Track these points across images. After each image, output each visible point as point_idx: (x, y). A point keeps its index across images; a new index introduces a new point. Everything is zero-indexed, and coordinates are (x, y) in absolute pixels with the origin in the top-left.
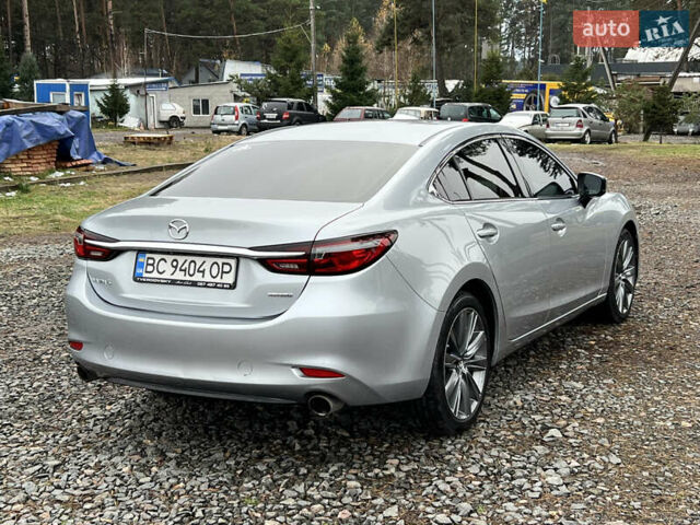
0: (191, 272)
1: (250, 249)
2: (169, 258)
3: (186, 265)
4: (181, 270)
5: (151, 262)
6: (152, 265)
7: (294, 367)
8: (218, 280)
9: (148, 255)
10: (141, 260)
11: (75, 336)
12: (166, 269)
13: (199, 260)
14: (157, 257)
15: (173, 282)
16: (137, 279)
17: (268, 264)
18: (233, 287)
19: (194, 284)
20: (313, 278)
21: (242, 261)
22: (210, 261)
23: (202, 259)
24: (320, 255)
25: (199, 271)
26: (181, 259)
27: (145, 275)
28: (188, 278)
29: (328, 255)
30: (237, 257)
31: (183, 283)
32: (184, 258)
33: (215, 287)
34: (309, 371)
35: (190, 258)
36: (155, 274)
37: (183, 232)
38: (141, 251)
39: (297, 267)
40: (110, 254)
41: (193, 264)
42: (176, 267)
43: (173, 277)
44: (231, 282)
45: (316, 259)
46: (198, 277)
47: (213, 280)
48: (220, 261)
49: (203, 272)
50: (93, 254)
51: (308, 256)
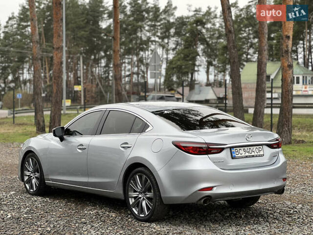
1: (268, 141)
2: (242, 149)
3: (248, 150)
6: (238, 152)
8: (259, 154)
9: (235, 149)
12: (242, 152)
13: (252, 148)
14: (238, 149)
15: (247, 157)
16: (233, 158)
17: (271, 146)
19: (253, 156)
25: (253, 152)
27: (236, 156)
28: (250, 154)
31: (250, 157)
32: (247, 148)
36: (240, 155)
38: (231, 148)
39: (277, 146)
42: (245, 151)
44: (263, 154)
46: (253, 154)
48: (258, 147)
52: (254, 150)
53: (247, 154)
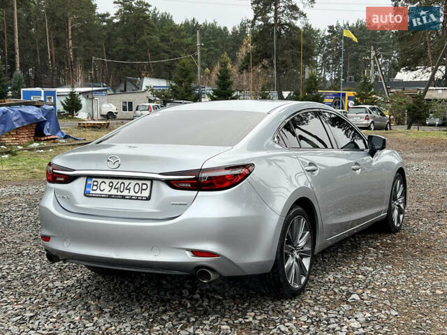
0: (122, 190)
1: (160, 174)
2: (108, 181)
3: (118, 185)
4: (115, 188)
5: (95, 183)
6: (97, 186)
7: (187, 250)
8: (139, 194)
9: (94, 179)
10: (89, 182)
11: (46, 233)
12: (105, 188)
13: (127, 182)
14: (100, 180)
15: (110, 196)
16: (87, 194)
17: (171, 184)
18: (148, 199)
19: (123, 197)
20: (199, 192)
21: (155, 182)
22: (134, 182)
23: (129, 181)
24: (204, 178)
25: (126, 189)
26: (115, 181)
27: (92, 192)
28: (119, 193)
29: (210, 178)
30: (152, 180)
31: (116, 197)
32: (117, 180)
33: (137, 199)
34: (196, 253)
35: (121, 181)
36: (98, 192)
37: (117, 164)
38: (89, 177)
39: (190, 185)
40: (69, 179)
41: (123, 185)
42: (112, 187)
43: (109, 193)
44: (147, 196)
45: (202, 180)
46: (126, 193)
47: (136, 195)
48: (140, 182)
49: (129, 189)
50: (58, 179)
51: (196, 179)
52: (131, 186)
53: (114, 192)
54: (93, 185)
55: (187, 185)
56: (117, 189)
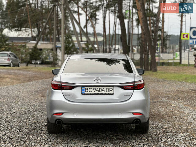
0: (100, 91)
1: (119, 84)
2: (93, 88)
3: (98, 89)
6: (87, 90)
9: (85, 87)
10: (83, 89)
12: (92, 90)
13: (102, 88)
14: (89, 88)
15: (95, 94)
16: (83, 94)
17: (123, 88)
18: (113, 94)
19: (102, 94)
20: (135, 91)
21: (115, 87)
24: (136, 85)
25: (103, 91)
26: (96, 88)
27: (85, 93)
29: (138, 84)
30: (113, 86)
31: (98, 94)
33: (109, 94)
36: (89, 92)
37: (99, 81)
38: (83, 86)
39: (131, 88)
40: (72, 88)
41: (100, 89)
42: (95, 90)
43: (95, 93)
47: (107, 93)
48: (109, 88)
51: (134, 85)
52: (105, 89)
53: (96, 92)
54: (86, 90)
55: (129, 88)
56: (98, 91)
